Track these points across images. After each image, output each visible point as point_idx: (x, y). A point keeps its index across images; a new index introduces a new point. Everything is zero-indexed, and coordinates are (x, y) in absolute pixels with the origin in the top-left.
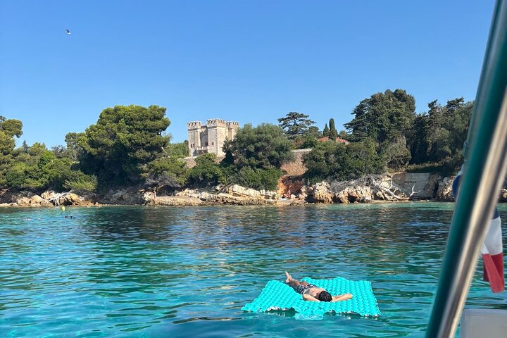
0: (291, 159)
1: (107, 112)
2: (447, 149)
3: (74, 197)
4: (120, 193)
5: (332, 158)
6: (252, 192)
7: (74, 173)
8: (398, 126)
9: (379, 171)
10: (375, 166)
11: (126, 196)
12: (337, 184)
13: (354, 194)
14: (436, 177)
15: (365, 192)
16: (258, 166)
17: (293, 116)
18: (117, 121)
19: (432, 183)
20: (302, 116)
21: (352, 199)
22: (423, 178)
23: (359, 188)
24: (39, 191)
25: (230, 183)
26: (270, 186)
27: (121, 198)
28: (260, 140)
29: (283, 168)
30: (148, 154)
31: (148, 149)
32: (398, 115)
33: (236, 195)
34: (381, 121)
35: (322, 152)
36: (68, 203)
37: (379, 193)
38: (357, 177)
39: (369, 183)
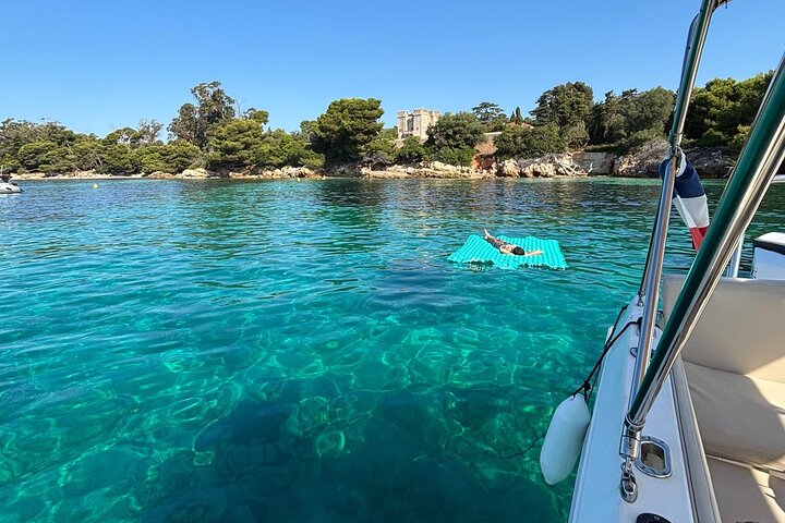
0: (483, 140)
1: (334, 104)
2: (622, 132)
3: (307, 171)
4: (343, 168)
5: (519, 139)
6: (449, 167)
7: (307, 152)
8: (578, 113)
9: (560, 150)
10: (557, 146)
11: (347, 171)
12: (523, 161)
13: (539, 170)
14: (613, 156)
15: (548, 168)
16: (456, 146)
17: (485, 105)
18: (342, 112)
19: (608, 161)
20: (492, 105)
21: (536, 174)
22: (600, 156)
23: (542, 164)
24: (280, 166)
25: (432, 160)
26: (465, 162)
27: (343, 172)
28: (457, 125)
29: (477, 148)
30: (366, 137)
31: (366, 133)
32: (578, 103)
33: (436, 169)
34: (563, 108)
35: (511, 135)
36: (301, 176)
37: (560, 169)
38: (541, 155)
39: (552, 160)
